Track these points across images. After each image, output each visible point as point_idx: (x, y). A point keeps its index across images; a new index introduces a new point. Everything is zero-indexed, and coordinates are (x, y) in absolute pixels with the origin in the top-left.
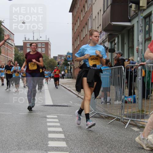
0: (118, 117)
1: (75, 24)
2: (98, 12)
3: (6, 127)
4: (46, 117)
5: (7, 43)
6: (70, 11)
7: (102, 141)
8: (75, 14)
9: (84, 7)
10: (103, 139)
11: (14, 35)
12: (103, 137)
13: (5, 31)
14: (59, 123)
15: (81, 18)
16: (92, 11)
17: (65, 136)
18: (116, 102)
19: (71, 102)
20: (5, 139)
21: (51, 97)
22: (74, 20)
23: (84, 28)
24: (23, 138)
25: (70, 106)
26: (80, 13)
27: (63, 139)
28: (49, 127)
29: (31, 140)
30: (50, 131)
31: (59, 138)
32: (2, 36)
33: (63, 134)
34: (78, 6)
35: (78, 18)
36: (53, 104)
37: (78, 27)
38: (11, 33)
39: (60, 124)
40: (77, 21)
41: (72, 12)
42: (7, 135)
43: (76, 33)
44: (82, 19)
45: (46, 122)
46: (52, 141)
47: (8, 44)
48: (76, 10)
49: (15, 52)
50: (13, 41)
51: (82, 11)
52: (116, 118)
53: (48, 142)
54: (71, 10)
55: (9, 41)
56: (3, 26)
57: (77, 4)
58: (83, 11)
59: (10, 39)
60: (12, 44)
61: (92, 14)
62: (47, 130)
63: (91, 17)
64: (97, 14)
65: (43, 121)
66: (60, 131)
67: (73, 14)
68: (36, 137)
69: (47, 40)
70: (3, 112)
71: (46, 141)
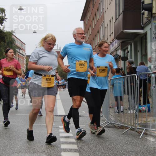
0: (132, 127)
1: (87, 33)
2: (110, 20)
3: (18, 139)
4: (58, 128)
5: (18, 53)
6: (81, 20)
7: (116, 151)
8: (87, 22)
9: (95, 15)
10: (117, 149)
11: (25, 44)
12: (117, 148)
13: (16, 41)
14: (72, 133)
15: (92, 27)
16: (104, 19)
17: (78, 146)
18: (130, 112)
19: (84, 112)
20: (17, 150)
21: (64, 107)
22: (85, 28)
23: (96, 36)
24: (35, 149)
25: (82, 116)
26: (92, 21)
27: (76, 149)
28: (62, 138)
29: (44, 151)
30: (63, 142)
31: (72, 149)
32: (13, 46)
33: (76, 144)
34: (89, 14)
35: (90, 26)
36: (66, 114)
37: (90, 36)
38: (23, 42)
39: (73, 135)
40: (89, 29)
41: (83, 20)
42: (19, 146)
43: (88, 41)
44: (94, 27)
45: (58, 133)
46: (65, 152)
47: (20, 54)
48: (87, 18)
49: (26, 61)
50: (25, 50)
51: (93, 19)
52: (130, 128)
53: (60, 153)
54: (83, 19)
55: (21, 51)
56: (14, 36)
57: (88, 12)
58: (95, 19)
59: (21, 49)
60: (24, 54)
61: (104, 22)
62: (60, 140)
63: (103, 25)
64: (109, 22)
65: (56, 131)
66: (73, 142)
67: (84, 23)
68: (48, 149)
69: (59, 49)
70: (15, 123)
71: (58, 152)
